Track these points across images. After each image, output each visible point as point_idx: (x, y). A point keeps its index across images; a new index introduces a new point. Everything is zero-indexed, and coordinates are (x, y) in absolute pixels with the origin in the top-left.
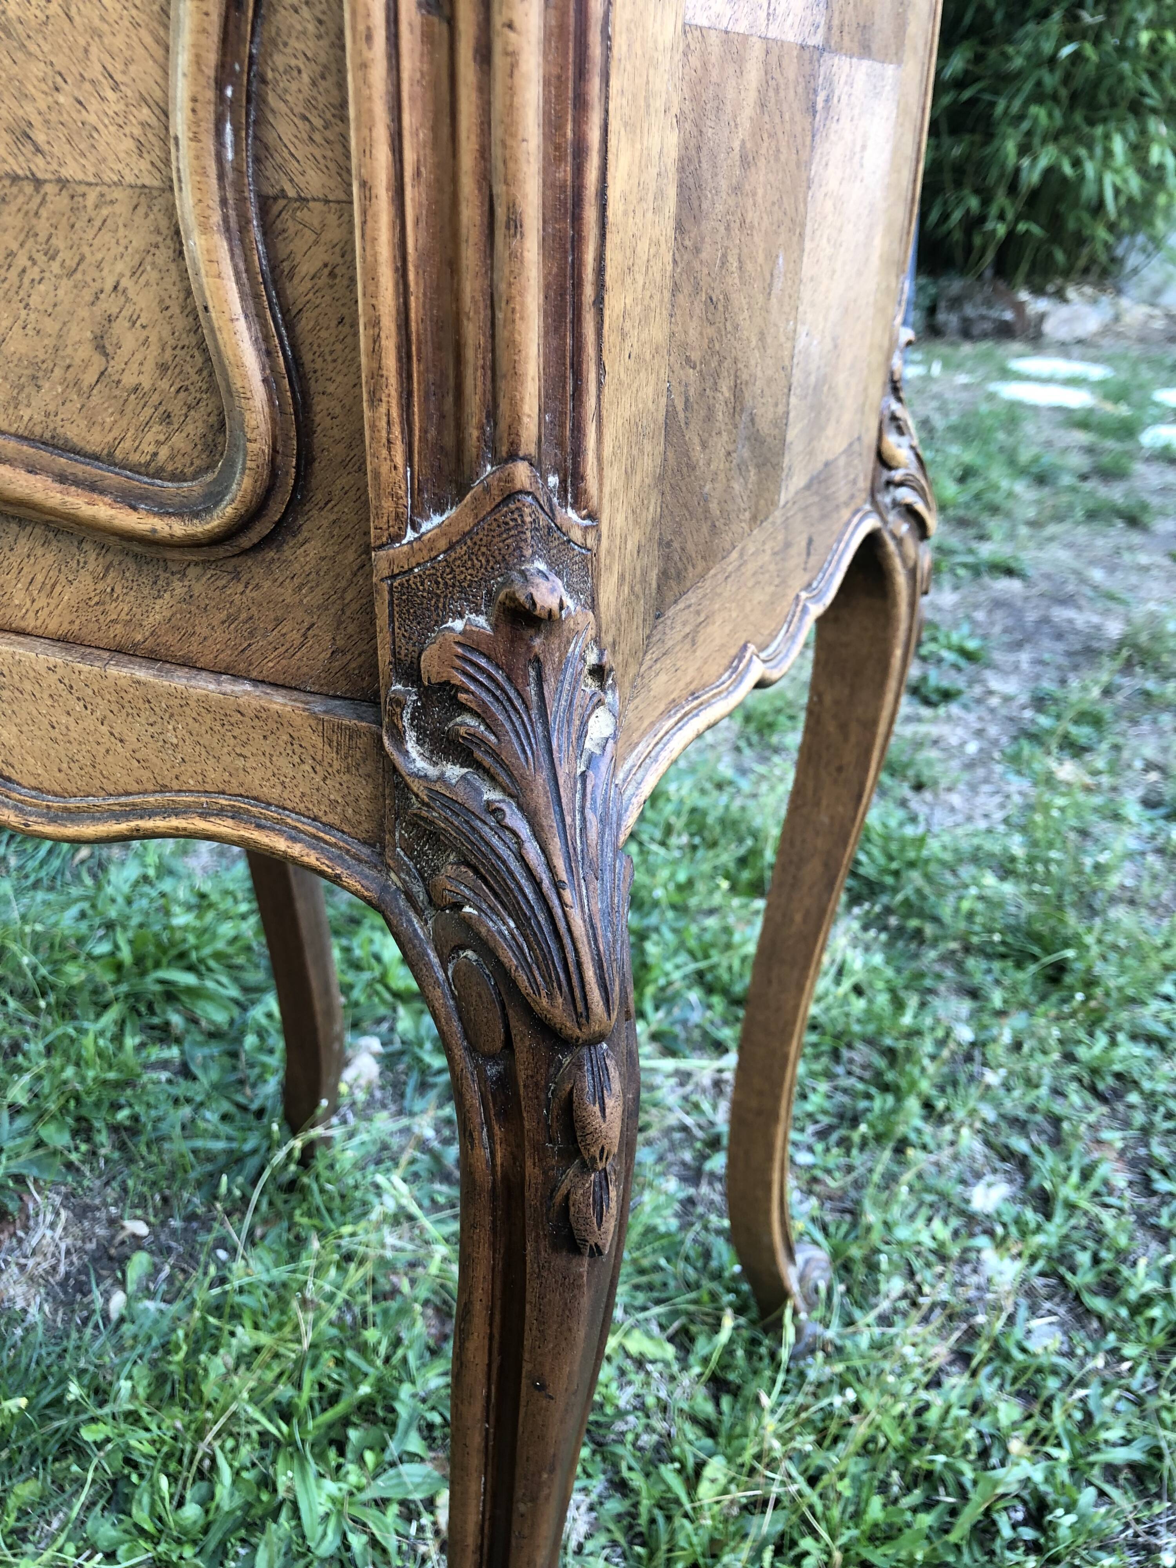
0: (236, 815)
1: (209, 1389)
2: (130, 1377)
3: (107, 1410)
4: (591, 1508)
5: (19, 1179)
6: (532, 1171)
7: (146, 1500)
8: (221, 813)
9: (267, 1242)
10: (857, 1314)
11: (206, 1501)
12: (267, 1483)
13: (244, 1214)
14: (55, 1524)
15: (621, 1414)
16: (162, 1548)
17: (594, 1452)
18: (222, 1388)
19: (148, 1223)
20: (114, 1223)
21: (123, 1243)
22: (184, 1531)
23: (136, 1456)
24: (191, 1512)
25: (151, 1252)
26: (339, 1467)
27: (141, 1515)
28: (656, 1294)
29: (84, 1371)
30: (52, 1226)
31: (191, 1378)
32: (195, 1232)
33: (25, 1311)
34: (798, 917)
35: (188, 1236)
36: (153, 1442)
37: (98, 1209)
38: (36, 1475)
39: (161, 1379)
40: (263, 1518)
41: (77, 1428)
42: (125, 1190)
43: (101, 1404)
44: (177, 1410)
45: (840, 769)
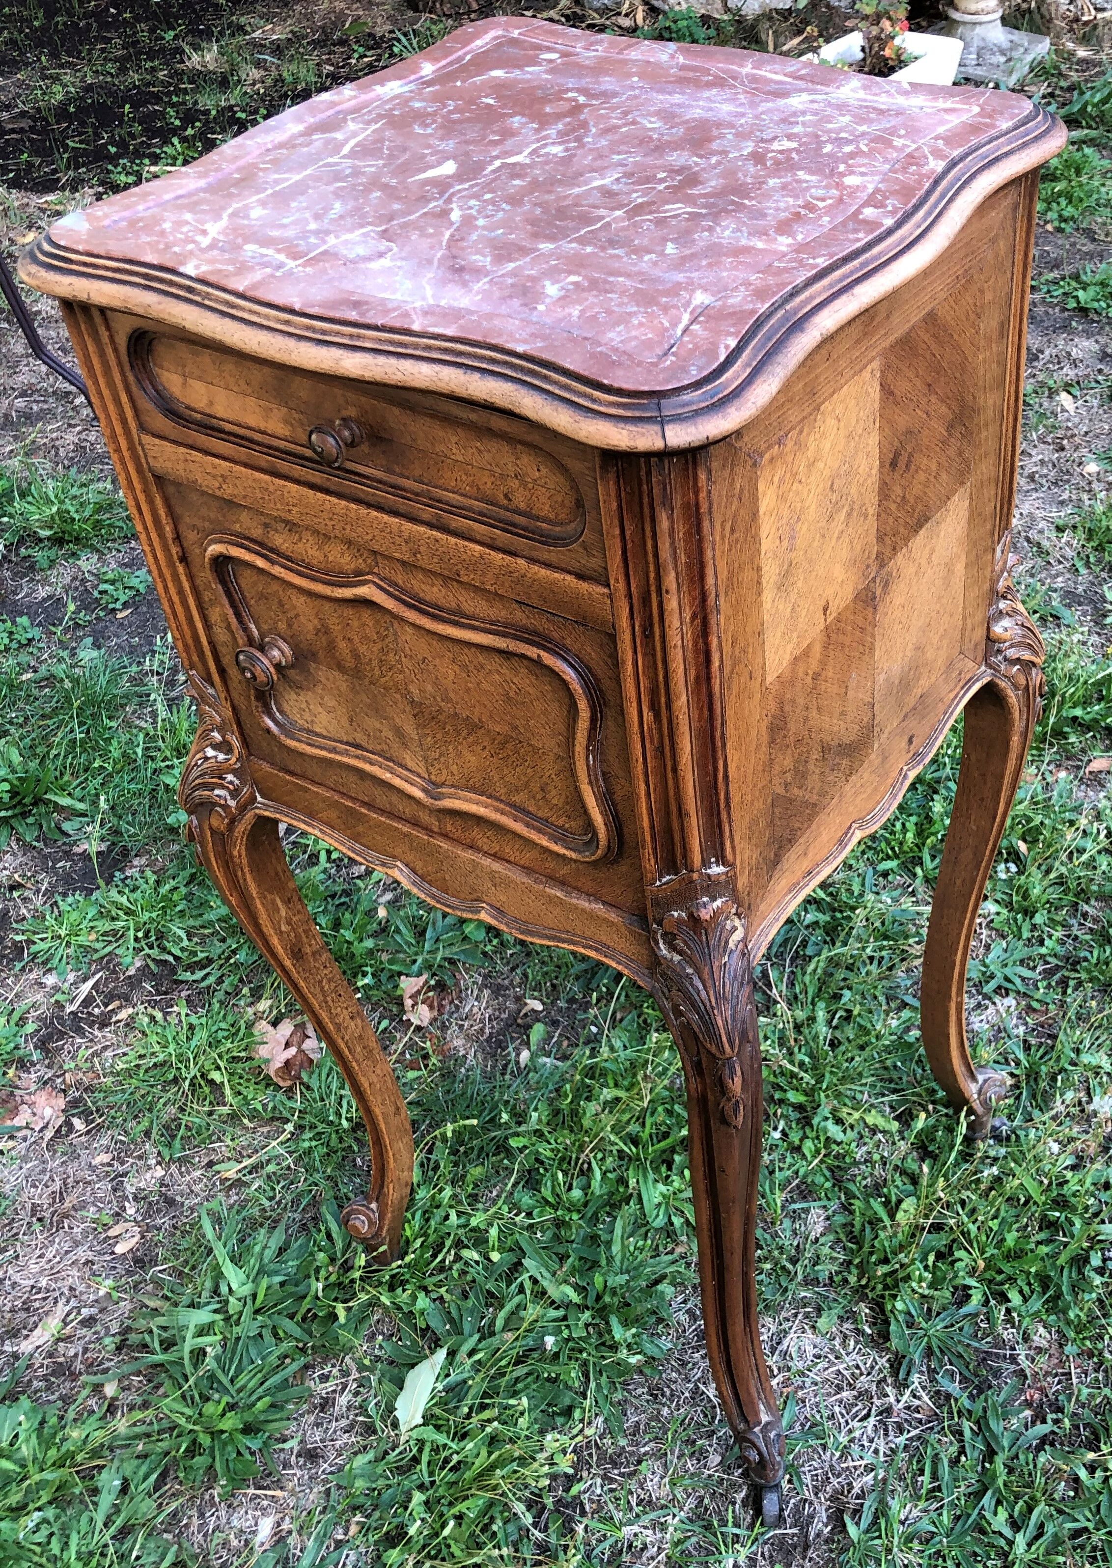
0: (597, 950)
1: (586, 1123)
2: (536, 1109)
3: (522, 1128)
4: (828, 1218)
5: (452, 962)
6: (710, 1097)
7: (549, 1184)
8: (591, 947)
9: (624, 1023)
10: (1036, 1113)
11: (586, 1188)
12: (622, 1181)
13: (609, 1002)
14: (495, 1193)
15: (856, 1163)
16: (559, 1213)
17: (834, 1185)
18: (594, 1121)
19: (543, 1003)
20: (519, 999)
21: (526, 1015)
22: (572, 1204)
23: (542, 1158)
24: (576, 1193)
25: (546, 1024)
26: (668, 1177)
27: (547, 1192)
28: (892, 1086)
29: (507, 1102)
30: (478, 999)
31: (575, 1114)
32: (575, 1012)
33: (465, 1057)
34: (959, 882)
35: (569, 1013)
36: (552, 1150)
37: (507, 988)
38: (483, 1164)
39: (556, 1112)
40: (620, 1201)
41: (507, 1138)
42: (525, 975)
43: (519, 1124)
44: (566, 1132)
45: (982, 799)
